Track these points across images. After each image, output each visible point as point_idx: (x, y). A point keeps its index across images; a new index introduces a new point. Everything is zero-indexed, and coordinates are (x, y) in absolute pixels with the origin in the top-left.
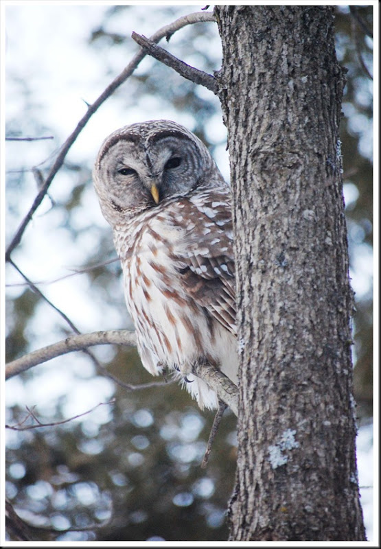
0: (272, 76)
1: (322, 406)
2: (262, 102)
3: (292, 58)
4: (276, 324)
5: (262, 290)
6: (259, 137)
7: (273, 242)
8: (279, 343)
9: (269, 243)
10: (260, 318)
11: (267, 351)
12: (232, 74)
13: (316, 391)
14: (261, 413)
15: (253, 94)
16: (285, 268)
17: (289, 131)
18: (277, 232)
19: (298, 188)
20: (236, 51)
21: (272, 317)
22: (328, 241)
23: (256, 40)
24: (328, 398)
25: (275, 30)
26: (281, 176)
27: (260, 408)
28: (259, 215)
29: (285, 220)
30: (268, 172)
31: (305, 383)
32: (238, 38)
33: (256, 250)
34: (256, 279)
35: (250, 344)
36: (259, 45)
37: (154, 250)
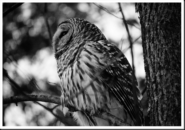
5: (167, 77)
6: (163, 16)
10: (167, 88)
11: (171, 102)
28: (164, 47)
33: (163, 61)
34: (163, 72)
35: (162, 98)
37: (89, 58)
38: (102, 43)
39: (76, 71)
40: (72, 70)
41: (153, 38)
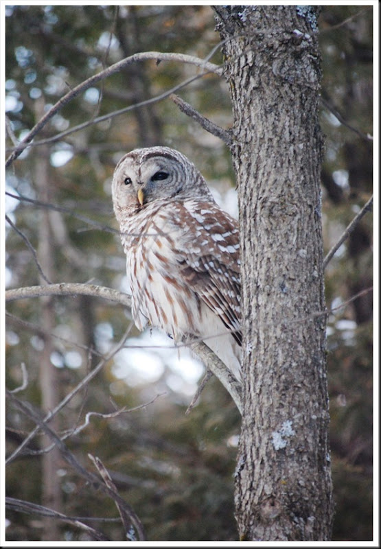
0: (278, 141)
1: (311, 403)
2: (269, 161)
3: (292, 129)
4: (278, 337)
5: (268, 309)
6: (267, 189)
7: (277, 272)
8: (280, 352)
9: (273, 272)
10: (265, 331)
11: (271, 357)
12: (246, 135)
13: (307, 392)
14: (266, 405)
15: (262, 154)
16: (285, 294)
17: (289, 186)
18: (280, 265)
19: (296, 232)
20: (250, 117)
21: (275, 332)
22: (316, 274)
23: (266, 112)
24: (314, 397)
25: (280, 106)
26: (284, 221)
27: (265, 401)
28: (265, 249)
29: (286, 257)
30: (274, 217)
31: (299, 385)
32: (252, 108)
33: (263, 277)
34: (262, 299)
35: (257, 349)
36: (269, 116)
37: (159, 244)
38: (192, 207)
39: (141, 264)
40: (135, 259)
41: (250, 231)
